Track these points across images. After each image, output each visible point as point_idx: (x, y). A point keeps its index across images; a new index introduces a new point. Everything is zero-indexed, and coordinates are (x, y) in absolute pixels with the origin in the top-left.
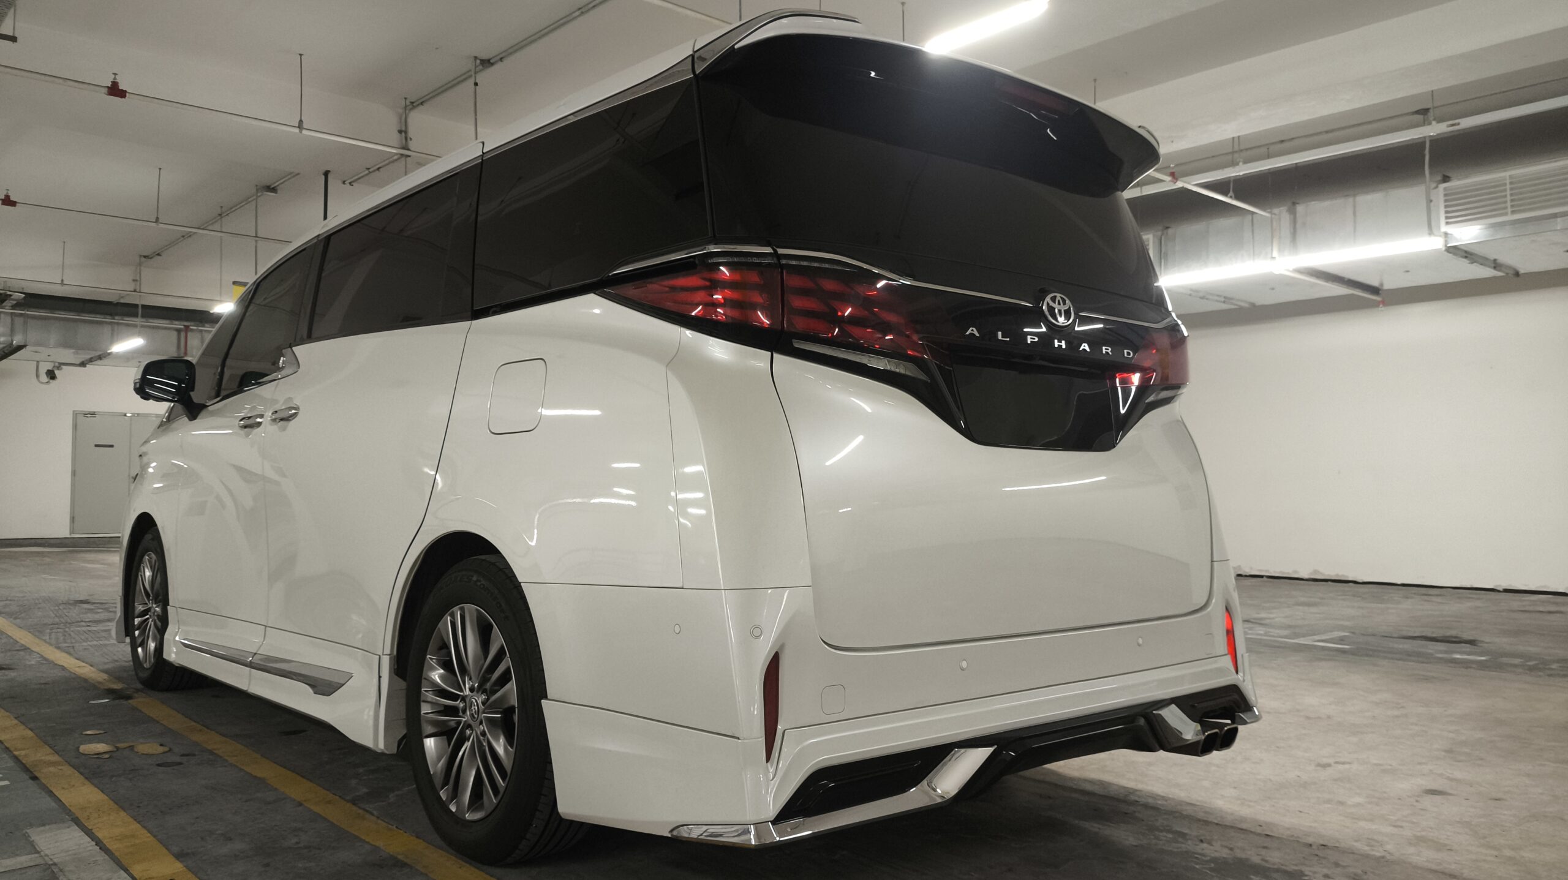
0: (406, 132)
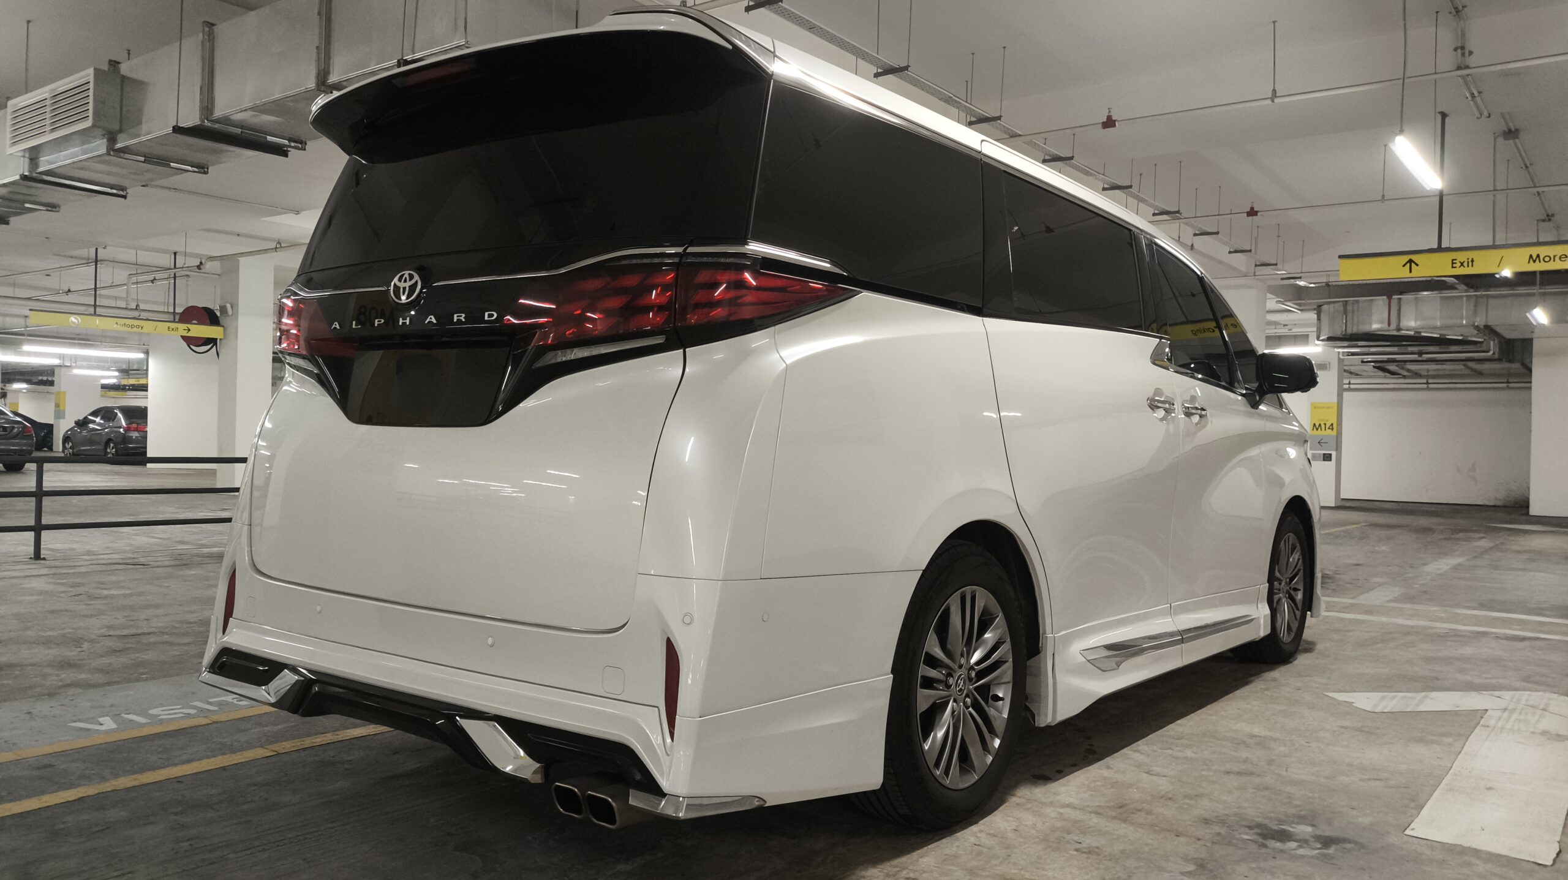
0: (1463, 48)
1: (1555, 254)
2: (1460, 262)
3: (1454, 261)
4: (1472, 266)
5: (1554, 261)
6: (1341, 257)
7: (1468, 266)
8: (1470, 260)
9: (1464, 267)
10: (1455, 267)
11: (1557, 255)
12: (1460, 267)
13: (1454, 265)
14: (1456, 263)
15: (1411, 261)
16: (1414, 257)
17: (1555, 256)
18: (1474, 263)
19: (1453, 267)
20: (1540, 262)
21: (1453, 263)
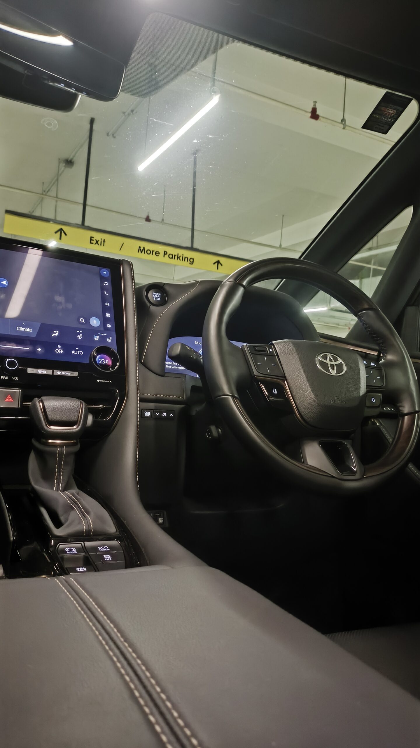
1: (153, 250)
2: (96, 240)
3: (92, 239)
4: (104, 245)
5: (152, 254)
6: (8, 212)
7: (101, 245)
8: (103, 240)
9: (98, 244)
10: (93, 243)
11: (154, 251)
12: (95, 244)
13: (92, 242)
14: (93, 240)
15: (61, 230)
16: (65, 228)
17: (153, 251)
18: (105, 243)
19: (91, 243)
20: (144, 253)
21: (91, 240)
